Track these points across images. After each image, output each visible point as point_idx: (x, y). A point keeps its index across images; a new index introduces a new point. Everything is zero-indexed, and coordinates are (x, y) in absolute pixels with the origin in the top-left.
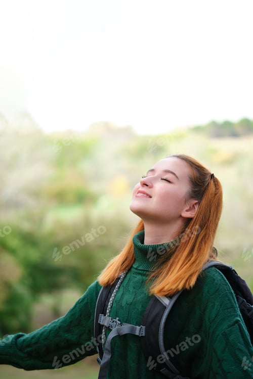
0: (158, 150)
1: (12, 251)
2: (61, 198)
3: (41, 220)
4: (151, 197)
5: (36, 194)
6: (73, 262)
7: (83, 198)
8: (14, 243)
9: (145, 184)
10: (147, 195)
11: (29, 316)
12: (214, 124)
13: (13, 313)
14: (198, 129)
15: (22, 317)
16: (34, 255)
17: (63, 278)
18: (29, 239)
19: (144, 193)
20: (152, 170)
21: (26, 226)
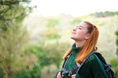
0: (79, 21)
1: (35, 53)
2: (49, 37)
3: (43, 43)
4: (76, 34)
5: (42, 35)
6: (53, 56)
7: (56, 37)
8: (35, 50)
9: (74, 30)
10: (75, 33)
11: (40, 73)
12: (97, 13)
13: (35, 72)
14: (92, 15)
15: (38, 73)
16: (41, 54)
17: (50, 61)
18: (40, 49)
19: (74, 33)
20: (77, 26)
21: (39, 45)
